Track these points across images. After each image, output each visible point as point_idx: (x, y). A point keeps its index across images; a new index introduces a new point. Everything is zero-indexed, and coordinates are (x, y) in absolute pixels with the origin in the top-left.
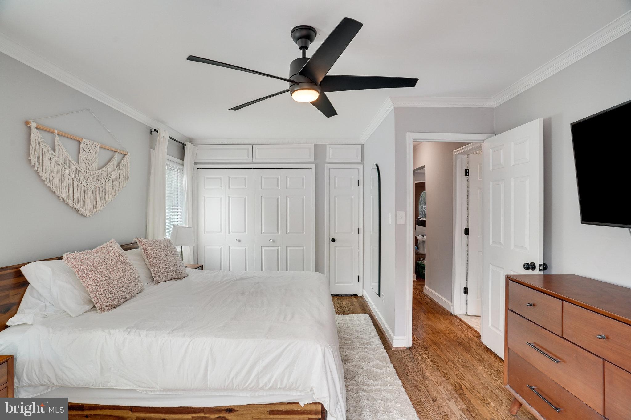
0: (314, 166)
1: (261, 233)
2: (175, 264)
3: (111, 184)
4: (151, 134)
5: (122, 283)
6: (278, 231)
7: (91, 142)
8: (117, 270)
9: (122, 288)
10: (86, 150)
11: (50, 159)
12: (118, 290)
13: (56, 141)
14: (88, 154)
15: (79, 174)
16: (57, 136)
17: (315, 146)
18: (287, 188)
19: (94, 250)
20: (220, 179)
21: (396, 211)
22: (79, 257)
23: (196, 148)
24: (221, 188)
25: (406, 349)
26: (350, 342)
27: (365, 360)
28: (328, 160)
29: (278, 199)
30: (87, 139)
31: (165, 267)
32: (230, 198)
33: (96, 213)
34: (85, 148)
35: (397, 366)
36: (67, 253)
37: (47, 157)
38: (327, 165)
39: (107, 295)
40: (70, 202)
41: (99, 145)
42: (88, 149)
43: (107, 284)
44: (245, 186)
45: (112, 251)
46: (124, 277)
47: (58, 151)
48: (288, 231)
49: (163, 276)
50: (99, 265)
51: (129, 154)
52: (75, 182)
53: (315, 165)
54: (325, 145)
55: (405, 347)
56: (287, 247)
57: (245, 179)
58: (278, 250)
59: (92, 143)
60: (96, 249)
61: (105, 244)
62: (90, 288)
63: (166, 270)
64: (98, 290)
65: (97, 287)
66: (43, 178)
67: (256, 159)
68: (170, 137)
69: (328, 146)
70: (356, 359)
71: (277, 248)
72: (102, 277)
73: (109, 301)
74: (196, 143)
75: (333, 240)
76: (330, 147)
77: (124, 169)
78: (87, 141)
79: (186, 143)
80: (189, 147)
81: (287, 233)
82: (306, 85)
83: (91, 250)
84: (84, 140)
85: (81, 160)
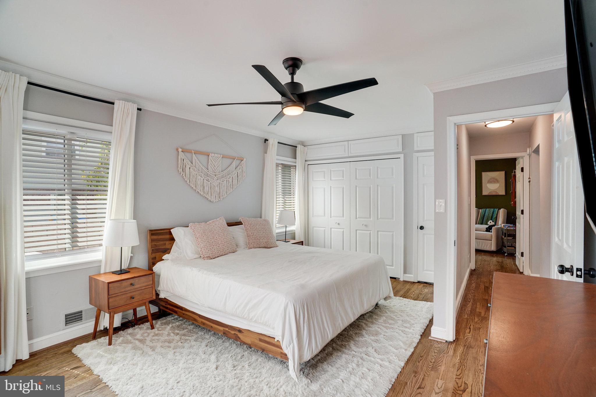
0: (402, 156)
1: (356, 218)
2: (266, 237)
3: (231, 181)
4: (265, 143)
5: (218, 244)
6: (370, 217)
7: (215, 154)
8: (217, 236)
9: (218, 248)
10: (213, 160)
11: (190, 168)
12: (215, 248)
13: (193, 158)
14: (214, 163)
15: (208, 176)
16: (194, 154)
17: (403, 136)
18: (378, 177)
19: (208, 223)
20: (324, 172)
21: (436, 198)
22: (197, 226)
23: (306, 148)
24: (325, 180)
25: (444, 341)
26: (394, 322)
27: (390, 338)
28: (416, 149)
29: (370, 188)
30: (213, 153)
31: (257, 238)
32: (332, 188)
33: (219, 200)
34: (212, 159)
35: (418, 351)
36: (192, 224)
37: (188, 167)
38: (415, 154)
39: (208, 250)
40: (202, 193)
41: (222, 156)
42: (214, 159)
43: (209, 244)
44: (343, 177)
45: (217, 224)
46: (221, 241)
47: (194, 163)
48: (379, 218)
49: (254, 244)
50: (207, 232)
51: (245, 159)
52: (205, 180)
53: (403, 154)
54: (413, 134)
55: (444, 340)
56: (378, 231)
57: (343, 171)
58: (370, 234)
59: (217, 155)
60: (209, 222)
61: (215, 220)
62: (199, 245)
63: (257, 240)
64: (203, 247)
65: (203, 245)
66: (186, 180)
67: (351, 153)
68: (278, 143)
69: (415, 135)
70: (382, 336)
71: (369, 232)
72: (207, 239)
73: (208, 254)
74: (306, 144)
75: (422, 228)
76: (417, 136)
77: (241, 170)
78: (213, 155)
79: (297, 146)
80: (299, 148)
81: (378, 219)
82: (290, 104)
83: (206, 222)
84: (211, 154)
85: (209, 167)
